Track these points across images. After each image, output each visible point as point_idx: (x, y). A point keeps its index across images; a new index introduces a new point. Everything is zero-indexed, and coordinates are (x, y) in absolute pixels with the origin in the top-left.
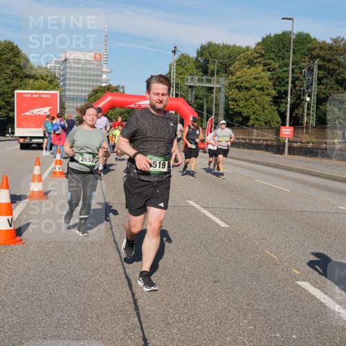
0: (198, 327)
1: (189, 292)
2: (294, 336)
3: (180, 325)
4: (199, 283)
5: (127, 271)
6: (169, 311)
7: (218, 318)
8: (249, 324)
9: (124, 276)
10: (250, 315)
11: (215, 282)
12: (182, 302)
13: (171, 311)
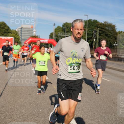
0: (12, 108)
1: (18, 98)
2: (41, 111)
3: (7, 107)
4: (23, 95)
5: (4, 91)
6: (7, 103)
7: (21, 105)
8: (30, 107)
9: (1, 93)
10: (32, 104)
11: (29, 95)
12: (13, 100)
13: (8, 103)
